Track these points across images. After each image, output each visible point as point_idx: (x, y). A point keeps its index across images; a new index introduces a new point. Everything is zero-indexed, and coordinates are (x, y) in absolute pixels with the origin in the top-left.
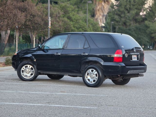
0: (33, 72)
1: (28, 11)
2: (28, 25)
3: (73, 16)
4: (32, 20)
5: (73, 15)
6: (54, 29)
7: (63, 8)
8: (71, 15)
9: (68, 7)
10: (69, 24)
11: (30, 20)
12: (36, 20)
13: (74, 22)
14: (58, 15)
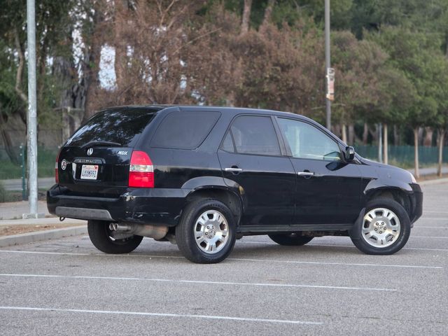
1: (267, 52)
2: (267, 94)
3: (423, 63)
4: (279, 77)
5: (425, 61)
6: (353, 102)
7: (394, 39)
8: (417, 60)
9: (410, 38)
10: (405, 86)
11: (276, 78)
12: (290, 79)
13: (427, 79)
14: (373, 62)
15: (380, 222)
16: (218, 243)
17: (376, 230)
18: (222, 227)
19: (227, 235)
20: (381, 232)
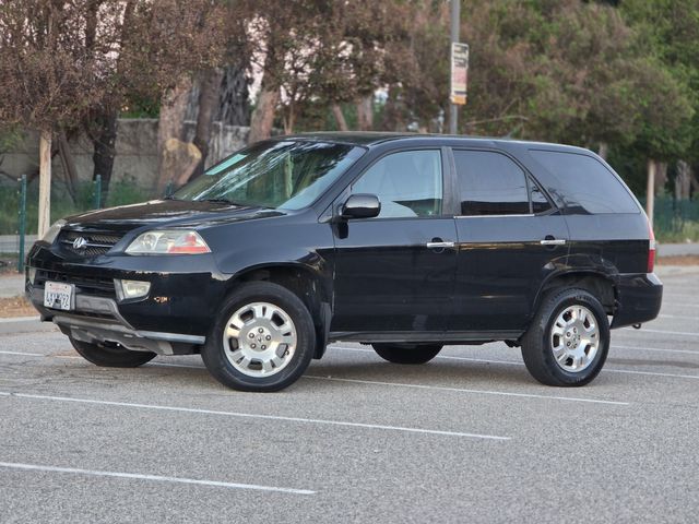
0: (288, 334)
6: (542, 114)
7: (670, 7)
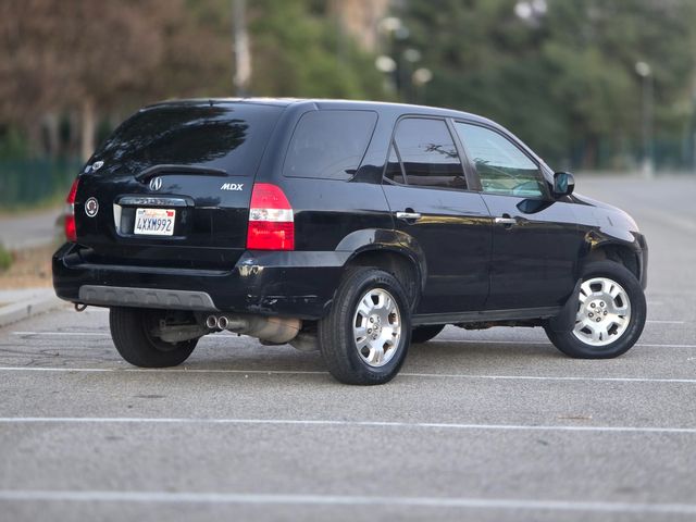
15: (597, 302)
16: (386, 346)
17: (590, 315)
18: (391, 318)
19: (399, 332)
20: (598, 320)
